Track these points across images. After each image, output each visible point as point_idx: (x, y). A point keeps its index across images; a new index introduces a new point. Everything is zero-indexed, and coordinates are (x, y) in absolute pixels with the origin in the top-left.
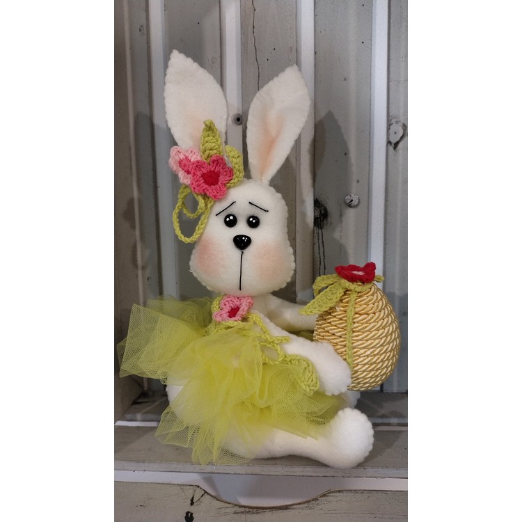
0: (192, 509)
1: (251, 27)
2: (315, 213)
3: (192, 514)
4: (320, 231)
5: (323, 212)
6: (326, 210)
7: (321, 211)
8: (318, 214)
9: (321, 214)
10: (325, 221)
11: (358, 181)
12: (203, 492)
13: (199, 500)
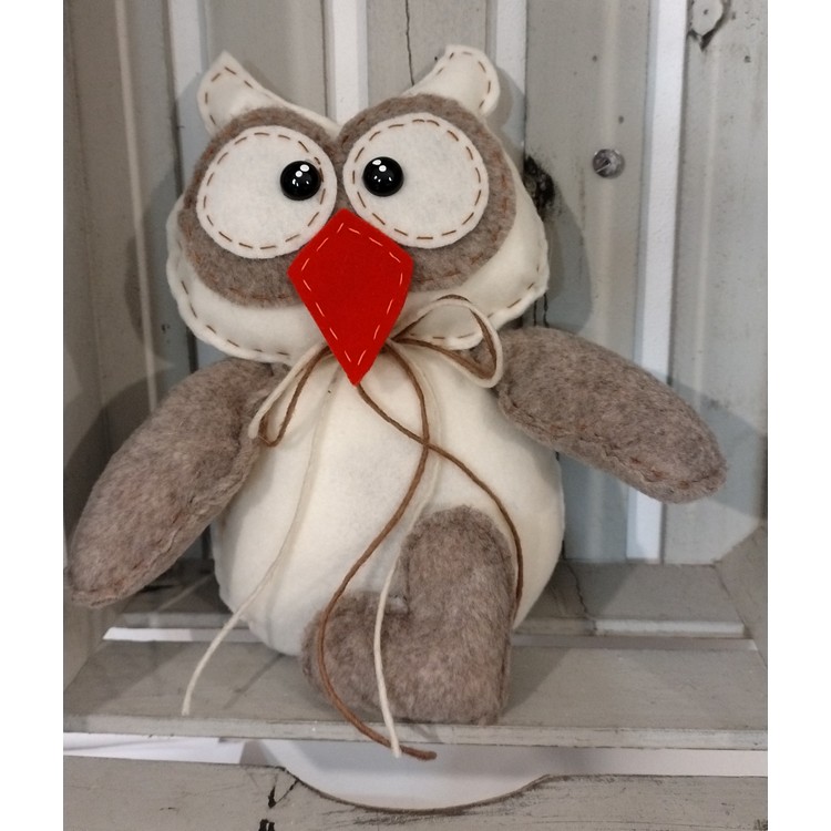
0: (272, 815)
3: (272, 825)
11: (621, 120)
12: (294, 780)
13: (285, 796)
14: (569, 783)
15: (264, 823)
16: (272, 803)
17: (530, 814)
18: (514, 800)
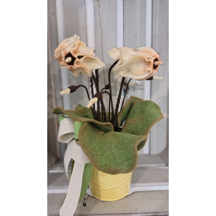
1: (98, 14)
3: (85, 203)
10: (128, 91)
12: (88, 195)
13: (87, 198)
16: (85, 199)
17: (132, 198)
18: (129, 196)
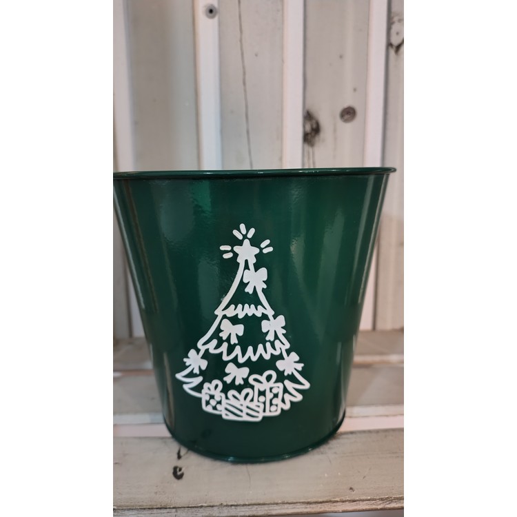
0: (179, 463)
2: (304, 127)
3: (180, 470)
4: (311, 150)
5: (314, 126)
6: (318, 124)
7: (312, 126)
8: (308, 128)
9: (313, 129)
10: (317, 138)
11: (355, 90)
13: (187, 453)
14: (354, 436)
15: (175, 469)
16: (179, 457)
